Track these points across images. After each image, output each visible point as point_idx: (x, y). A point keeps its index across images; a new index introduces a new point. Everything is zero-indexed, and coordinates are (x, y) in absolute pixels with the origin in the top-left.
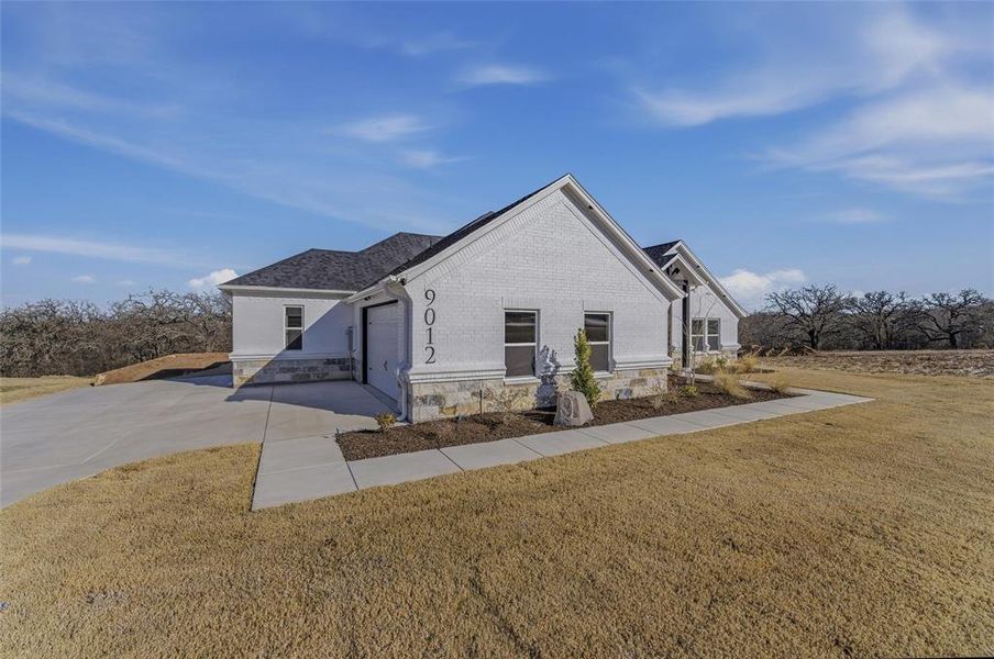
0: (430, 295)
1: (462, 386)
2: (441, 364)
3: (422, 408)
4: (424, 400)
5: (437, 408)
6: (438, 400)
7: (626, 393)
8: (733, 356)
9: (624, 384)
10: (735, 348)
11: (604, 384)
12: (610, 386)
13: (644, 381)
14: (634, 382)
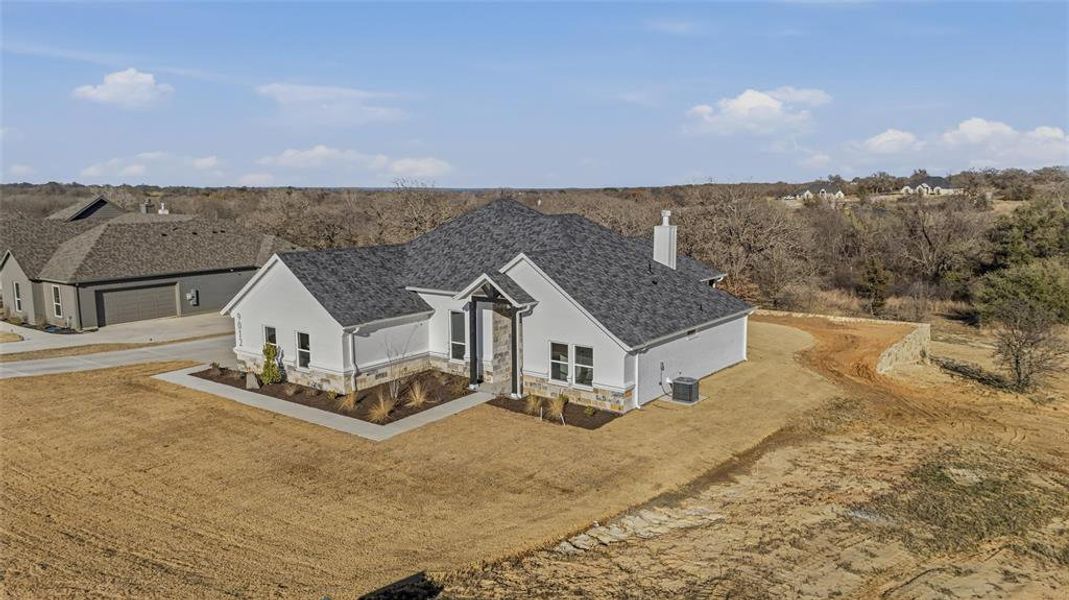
1: (251, 359)
2: (244, 348)
6: (244, 363)
7: (319, 386)
8: (617, 399)
9: (316, 380)
10: (617, 390)
11: (306, 376)
12: (309, 378)
13: (329, 382)
14: (323, 380)
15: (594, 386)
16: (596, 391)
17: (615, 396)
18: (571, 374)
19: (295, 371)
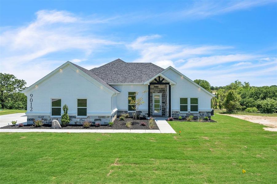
0: (31, 95)
2: (34, 111)
3: (29, 121)
4: (29, 119)
5: (33, 121)
7: (93, 123)
9: (92, 120)
10: (208, 111)
11: (83, 119)
12: (86, 120)
13: (100, 120)
14: (96, 120)
15: (199, 111)
17: (207, 113)
18: (189, 108)
19: (76, 118)
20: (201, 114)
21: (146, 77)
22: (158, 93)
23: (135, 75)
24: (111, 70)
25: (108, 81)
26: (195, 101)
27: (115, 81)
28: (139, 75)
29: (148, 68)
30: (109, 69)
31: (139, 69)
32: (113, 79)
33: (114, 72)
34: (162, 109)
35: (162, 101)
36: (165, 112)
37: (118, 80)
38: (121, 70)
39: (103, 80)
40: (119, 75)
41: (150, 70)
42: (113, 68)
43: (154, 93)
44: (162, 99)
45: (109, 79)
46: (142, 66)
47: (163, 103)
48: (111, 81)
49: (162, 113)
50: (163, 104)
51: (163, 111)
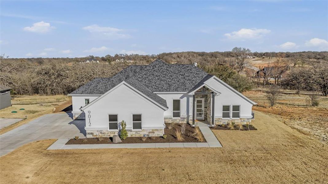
0: (89, 112)
1: (98, 131)
2: (92, 126)
3: (89, 135)
4: (89, 133)
5: (92, 135)
6: (92, 134)
7: (147, 135)
8: (249, 120)
9: (146, 133)
10: (248, 118)
11: (139, 132)
12: (141, 133)
13: (154, 132)
14: (150, 132)
15: (241, 117)
16: (241, 119)
17: (248, 119)
18: (231, 115)
19: (131, 131)
20: (242, 120)
21: (189, 83)
22: (201, 98)
23: (178, 81)
24: (153, 75)
25: (153, 89)
26: (236, 108)
27: (160, 89)
28: (182, 81)
29: (191, 71)
30: (150, 73)
31: (181, 73)
32: (157, 86)
33: (157, 78)
34: (204, 113)
35: (205, 105)
36: (207, 117)
37: (162, 88)
38: (163, 74)
39: (148, 88)
40: (162, 82)
41: (193, 74)
42: (155, 72)
43: (197, 98)
44: (205, 104)
45: (153, 87)
46: (184, 68)
47: (206, 107)
48: (156, 88)
49: (204, 117)
50: (205, 109)
51: (205, 115)
